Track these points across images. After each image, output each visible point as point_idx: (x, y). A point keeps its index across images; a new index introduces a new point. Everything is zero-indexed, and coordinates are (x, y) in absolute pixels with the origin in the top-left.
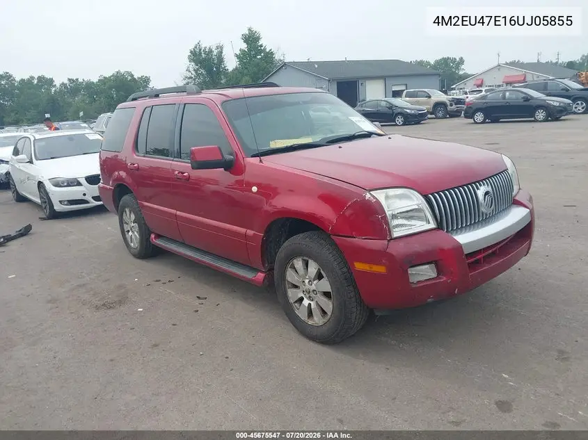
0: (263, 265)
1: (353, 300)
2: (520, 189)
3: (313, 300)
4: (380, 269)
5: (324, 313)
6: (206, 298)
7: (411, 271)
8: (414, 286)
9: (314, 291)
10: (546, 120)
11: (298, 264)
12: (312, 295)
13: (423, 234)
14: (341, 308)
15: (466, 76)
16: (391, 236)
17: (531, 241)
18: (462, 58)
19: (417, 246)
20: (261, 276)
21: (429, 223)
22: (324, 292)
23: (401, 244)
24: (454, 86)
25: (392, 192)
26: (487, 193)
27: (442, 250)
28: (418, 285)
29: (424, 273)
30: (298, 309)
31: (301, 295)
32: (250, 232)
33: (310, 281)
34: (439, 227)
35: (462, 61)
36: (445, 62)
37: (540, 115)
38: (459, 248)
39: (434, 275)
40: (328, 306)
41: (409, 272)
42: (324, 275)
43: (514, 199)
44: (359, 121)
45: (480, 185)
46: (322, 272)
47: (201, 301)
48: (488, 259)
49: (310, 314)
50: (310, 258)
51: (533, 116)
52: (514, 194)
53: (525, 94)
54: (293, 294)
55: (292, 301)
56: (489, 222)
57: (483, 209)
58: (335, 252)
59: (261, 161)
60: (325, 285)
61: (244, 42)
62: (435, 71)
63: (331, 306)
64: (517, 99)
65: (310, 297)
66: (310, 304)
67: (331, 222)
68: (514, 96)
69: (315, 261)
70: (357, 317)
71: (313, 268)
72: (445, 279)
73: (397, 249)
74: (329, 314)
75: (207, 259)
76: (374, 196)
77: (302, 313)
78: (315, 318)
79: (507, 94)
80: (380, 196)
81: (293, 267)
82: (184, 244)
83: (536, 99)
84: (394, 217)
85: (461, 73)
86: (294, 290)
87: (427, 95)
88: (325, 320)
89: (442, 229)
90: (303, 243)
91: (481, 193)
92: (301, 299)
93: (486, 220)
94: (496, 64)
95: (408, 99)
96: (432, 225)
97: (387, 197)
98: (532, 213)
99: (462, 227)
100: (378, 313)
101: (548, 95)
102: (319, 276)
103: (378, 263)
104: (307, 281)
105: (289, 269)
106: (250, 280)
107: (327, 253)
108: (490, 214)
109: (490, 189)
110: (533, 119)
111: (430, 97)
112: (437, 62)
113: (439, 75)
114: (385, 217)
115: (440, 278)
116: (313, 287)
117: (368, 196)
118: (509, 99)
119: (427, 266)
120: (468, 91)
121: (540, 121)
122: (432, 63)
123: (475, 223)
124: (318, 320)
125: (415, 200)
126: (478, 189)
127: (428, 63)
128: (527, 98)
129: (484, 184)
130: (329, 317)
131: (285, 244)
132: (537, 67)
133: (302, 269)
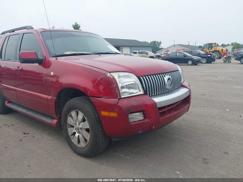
0: (57, 115)
1: (101, 132)
2: (184, 81)
3: (80, 134)
4: (114, 115)
5: (86, 140)
6: (28, 134)
7: (130, 116)
8: (131, 124)
9: (81, 128)
10: (192, 65)
11: (73, 113)
12: (80, 130)
13: (137, 97)
14: (94, 137)
15: (162, 48)
16: (120, 96)
17: (189, 105)
18: (160, 42)
19: (133, 102)
20: (55, 121)
21: (140, 91)
22: (86, 129)
23: (126, 101)
24: (157, 52)
25: (121, 74)
26: (169, 79)
27: (146, 105)
28: (134, 123)
29: (137, 117)
30: (73, 139)
31: (75, 131)
32: (50, 97)
33: (79, 123)
34: (145, 93)
35: (160, 43)
36: (154, 42)
37: (190, 62)
38: (155, 104)
39: (141, 118)
40: (88, 136)
41: (130, 117)
42: (86, 119)
43: (182, 85)
44: (111, 48)
45: (166, 75)
46: (85, 117)
47: (25, 135)
48: (170, 111)
49: (79, 141)
50: (79, 110)
51: (187, 63)
52: (182, 82)
53: (185, 54)
54: (70, 131)
55: (70, 134)
56: (170, 93)
57: (167, 87)
58: (92, 106)
59: (56, 59)
60: (86, 125)
61: (73, 28)
62: (150, 45)
63: (89, 137)
64: (181, 56)
65: (79, 132)
66: (79, 136)
67: (89, 90)
68: (180, 55)
69: (82, 112)
70: (103, 142)
71: (81, 116)
72: (148, 120)
73: (123, 104)
74: (88, 141)
75: (30, 113)
76: (112, 76)
77: (75, 141)
78: (81, 143)
79: (178, 54)
80: (115, 75)
81: (71, 116)
82: (20, 106)
83: (189, 56)
84: (122, 87)
85: (160, 47)
86: (71, 128)
87: (146, 53)
88: (86, 144)
89: (147, 94)
90: (76, 102)
91: (166, 78)
92: (75, 133)
93: (169, 92)
94: (174, 44)
95: (139, 54)
96: (142, 92)
97: (119, 77)
98: (190, 91)
99: (157, 94)
100: (113, 140)
101: (193, 55)
102: (84, 120)
103: (113, 112)
104: (78, 123)
105: (69, 117)
106: (49, 123)
107: (87, 107)
108: (170, 89)
109: (170, 77)
110: (187, 64)
111: (148, 54)
112: (151, 43)
113: (152, 47)
114: (117, 86)
115: (145, 120)
116: (81, 126)
117: (109, 75)
118: (178, 56)
119: (138, 113)
120: (162, 53)
121: (190, 65)
122: (149, 43)
123: (163, 93)
124: (83, 144)
125: (133, 79)
126: (165, 76)
127: (148, 43)
128: (185, 56)
129: (168, 75)
130: (88, 142)
131: (67, 103)
132: (188, 46)
133: (75, 116)
